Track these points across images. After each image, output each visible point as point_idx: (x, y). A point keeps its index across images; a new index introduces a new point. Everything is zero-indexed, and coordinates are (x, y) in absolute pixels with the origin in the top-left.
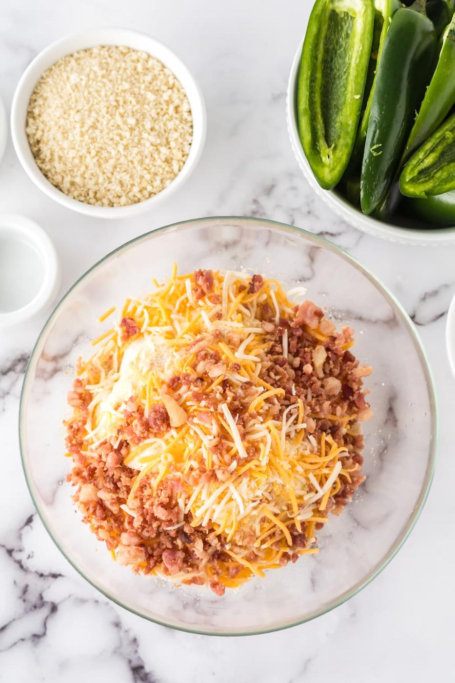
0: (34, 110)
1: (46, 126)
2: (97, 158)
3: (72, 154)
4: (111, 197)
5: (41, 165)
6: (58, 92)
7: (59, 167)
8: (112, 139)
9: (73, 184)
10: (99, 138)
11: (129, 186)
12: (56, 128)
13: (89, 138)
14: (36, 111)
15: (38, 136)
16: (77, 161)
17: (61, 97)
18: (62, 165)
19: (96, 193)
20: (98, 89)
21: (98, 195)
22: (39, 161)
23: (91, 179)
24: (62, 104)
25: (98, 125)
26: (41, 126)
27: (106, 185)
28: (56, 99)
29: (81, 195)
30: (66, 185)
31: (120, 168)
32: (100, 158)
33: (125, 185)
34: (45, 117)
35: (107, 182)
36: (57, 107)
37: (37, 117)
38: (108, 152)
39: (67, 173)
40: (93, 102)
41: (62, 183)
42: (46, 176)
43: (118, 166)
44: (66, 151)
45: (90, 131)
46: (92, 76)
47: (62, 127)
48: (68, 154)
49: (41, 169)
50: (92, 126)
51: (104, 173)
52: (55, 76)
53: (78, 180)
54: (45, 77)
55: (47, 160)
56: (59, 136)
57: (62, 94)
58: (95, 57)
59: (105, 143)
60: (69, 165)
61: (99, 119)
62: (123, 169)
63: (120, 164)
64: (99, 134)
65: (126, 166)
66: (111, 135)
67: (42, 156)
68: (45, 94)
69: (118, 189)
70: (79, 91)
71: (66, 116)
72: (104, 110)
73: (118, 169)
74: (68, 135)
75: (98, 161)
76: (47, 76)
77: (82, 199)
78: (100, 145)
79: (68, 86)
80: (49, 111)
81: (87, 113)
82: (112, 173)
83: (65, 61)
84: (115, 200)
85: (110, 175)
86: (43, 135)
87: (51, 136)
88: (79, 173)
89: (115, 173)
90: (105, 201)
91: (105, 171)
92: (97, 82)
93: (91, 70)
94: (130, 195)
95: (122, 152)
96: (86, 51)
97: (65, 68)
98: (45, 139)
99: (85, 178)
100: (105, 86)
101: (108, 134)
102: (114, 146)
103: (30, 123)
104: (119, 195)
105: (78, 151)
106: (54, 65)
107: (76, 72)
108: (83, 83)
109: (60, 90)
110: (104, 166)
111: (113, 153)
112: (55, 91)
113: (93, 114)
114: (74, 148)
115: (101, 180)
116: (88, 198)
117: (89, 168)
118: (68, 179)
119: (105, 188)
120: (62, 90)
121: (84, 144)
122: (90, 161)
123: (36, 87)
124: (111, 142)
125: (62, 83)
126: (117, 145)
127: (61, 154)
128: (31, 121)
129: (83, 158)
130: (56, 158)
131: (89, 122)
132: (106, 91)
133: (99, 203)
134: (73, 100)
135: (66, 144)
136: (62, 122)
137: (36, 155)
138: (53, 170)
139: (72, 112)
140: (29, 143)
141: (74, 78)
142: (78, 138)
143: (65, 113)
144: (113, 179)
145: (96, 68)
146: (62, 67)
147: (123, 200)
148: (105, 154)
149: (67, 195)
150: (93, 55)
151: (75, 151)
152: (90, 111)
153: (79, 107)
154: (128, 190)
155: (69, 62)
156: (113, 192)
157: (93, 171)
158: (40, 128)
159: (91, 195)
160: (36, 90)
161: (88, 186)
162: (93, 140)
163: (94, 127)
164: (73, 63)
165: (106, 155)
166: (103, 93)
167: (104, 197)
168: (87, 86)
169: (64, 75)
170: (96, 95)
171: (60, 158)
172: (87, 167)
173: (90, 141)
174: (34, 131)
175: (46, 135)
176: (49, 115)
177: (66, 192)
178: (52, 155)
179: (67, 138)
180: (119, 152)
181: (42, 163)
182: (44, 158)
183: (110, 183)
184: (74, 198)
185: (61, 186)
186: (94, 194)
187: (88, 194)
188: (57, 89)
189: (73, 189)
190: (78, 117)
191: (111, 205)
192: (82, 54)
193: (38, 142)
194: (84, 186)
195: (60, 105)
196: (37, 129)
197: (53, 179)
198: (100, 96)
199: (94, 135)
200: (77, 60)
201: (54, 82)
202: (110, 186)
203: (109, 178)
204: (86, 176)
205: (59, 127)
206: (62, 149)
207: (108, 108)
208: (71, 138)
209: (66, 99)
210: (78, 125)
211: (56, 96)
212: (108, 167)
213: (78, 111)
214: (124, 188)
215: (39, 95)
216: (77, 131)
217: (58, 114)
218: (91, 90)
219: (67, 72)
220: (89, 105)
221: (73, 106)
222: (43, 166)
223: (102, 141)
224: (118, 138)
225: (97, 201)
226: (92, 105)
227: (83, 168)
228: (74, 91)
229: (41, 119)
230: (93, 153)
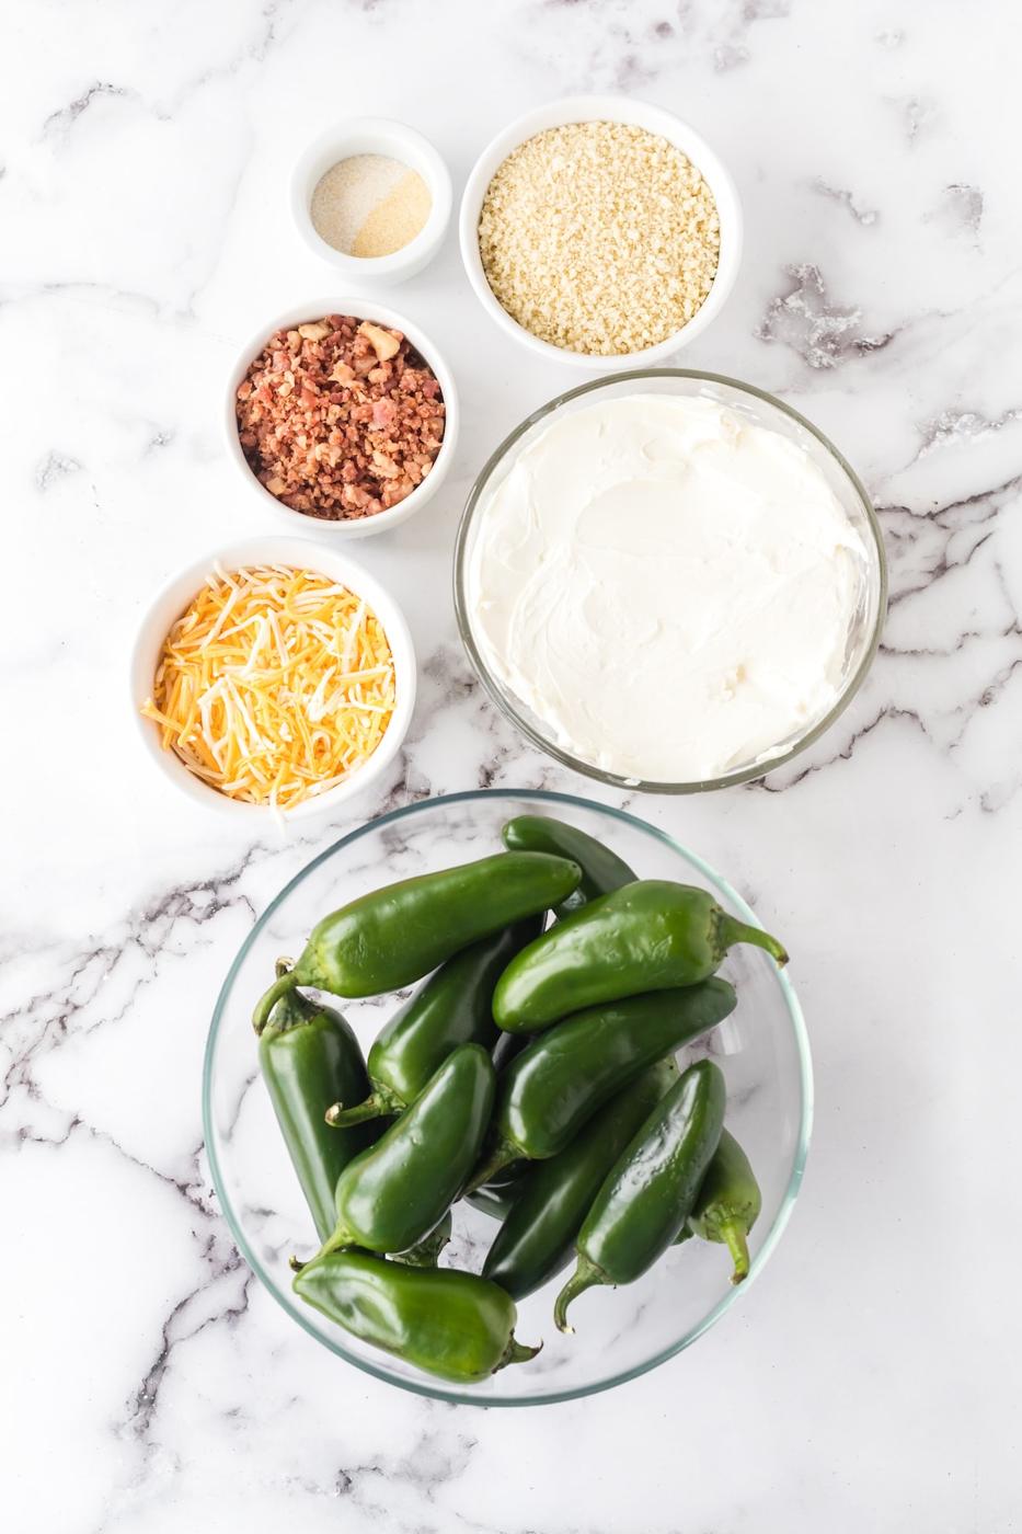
0: (494, 202)
1: (508, 226)
2: (576, 282)
3: (542, 270)
4: (588, 340)
5: (493, 282)
6: (531, 181)
7: (520, 288)
8: (602, 258)
9: (536, 314)
10: (582, 254)
11: (617, 329)
12: (524, 231)
13: (570, 252)
14: (496, 204)
15: (495, 240)
16: (547, 282)
17: (535, 187)
18: (525, 284)
19: (567, 332)
20: (591, 183)
21: (569, 335)
22: (491, 277)
23: (563, 310)
24: (536, 199)
25: (585, 234)
26: (501, 226)
27: (583, 322)
28: (528, 189)
29: (545, 332)
30: (527, 315)
31: (608, 301)
32: (581, 282)
33: (611, 326)
34: (508, 214)
35: (586, 317)
36: (529, 201)
37: (496, 211)
38: (593, 274)
39: (529, 297)
40: (582, 200)
41: (521, 311)
42: (498, 298)
43: (606, 298)
44: (533, 266)
45: (572, 242)
46: (584, 163)
47: (531, 231)
48: (535, 269)
49: (492, 288)
50: (574, 235)
51: (583, 304)
52: (530, 158)
53: (545, 310)
54: (514, 156)
55: (504, 275)
56: (526, 244)
57: (537, 184)
58: (593, 137)
59: (592, 262)
60: (534, 286)
61: (587, 226)
62: (612, 303)
63: (609, 295)
64: (583, 247)
65: (616, 299)
66: (601, 252)
67: (497, 269)
68: (512, 181)
69: (601, 330)
70: (562, 182)
71: (539, 216)
72: (596, 214)
73: (604, 302)
74: (539, 244)
75: (577, 286)
76: (519, 156)
77: (546, 337)
78: (583, 264)
79: (548, 173)
80: (516, 205)
81: (570, 215)
82: (595, 307)
83: (546, 136)
84: (592, 345)
85: (591, 308)
86: (501, 239)
87: (514, 243)
88: (548, 300)
89: (599, 307)
90: (580, 346)
91: (586, 302)
92: (590, 173)
93: (583, 154)
94: (618, 341)
95: (614, 278)
96: (578, 125)
97: (545, 147)
98: (504, 246)
99: (555, 308)
100: (601, 180)
101: (597, 249)
102: (603, 268)
103: (485, 220)
104: (601, 339)
105: (551, 268)
106: (531, 140)
107: (562, 155)
108: (570, 172)
109: (534, 177)
110: (584, 295)
111: (601, 277)
112: (527, 177)
113: (580, 218)
114: (545, 263)
115: (578, 314)
116: (555, 337)
117: (563, 294)
118: (530, 307)
119: (582, 326)
120: (538, 178)
121: (561, 258)
122: (567, 286)
123: (501, 169)
124: (599, 262)
125: (539, 168)
126: (607, 267)
127: (525, 270)
128: (487, 217)
129: (556, 279)
130: (517, 273)
131: (572, 228)
132: (601, 187)
133: (570, 346)
134: (553, 193)
135: (534, 257)
136: (533, 222)
137: (489, 266)
138: (510, 292)
139: (550, 212)
140: (481, 248)
141: (558, 163)
142: (553, 249)
143: (538, 212)
144: (595, 316)
145: (592, 154)
146: (542, 145)
147: (606, 346)
148: (589, 277)
149: (526, 328)
150: (589, 133)
151: (546, 268)
152: (575, 213)
153: (560, 207)
154: (615, 333)
155: (553, 138)
156: (592, 333)
157: (567, 300)
158: (499, 228)
159: (561, 333)
160: (499, 173)
161: (558, 321)
162: (575, 255)
163: (578, 236)
164: (558, 141)
165: (591, 279)
166: (597, 190)
167: (578, 339)
168: (575, 177)
169: (544, 157)
170: (587, 192)
171: (523, 274)
172: (560, 293)
173: (569, 256)
174: (490, 233)
175: (506, 238)
176: (515, 211)
177: (525, 325)
178: (512, 269)
179: (538, 248)
180: (609, 276)
181: (496, 279)
182: (500, 271)
183: (589, 319)
184: (535, 334)
185: (519, 316)
186: (563, 333)
187: (556, 332)
188: (531, 176)
189: (535, 322)
190: (556, 220)
191: (587, 350)
192: (573, 130)
193: (494, 247)
194: (552, 319)
195: (532, 199)
196: (494, 230)
197: (508, 304)
198: (592, 193)
199: (577, 248)
200: (564, 137)
201: (528, 165)
202: (589, 325)
203: (590, 313)
204: (559, 305)
205: (528, 231)
206: (528, 262)
207: (602, 212)
208: (542, 248)
209: (543, 190)
210: (555, 232)
211: (529, 185)
212: (591, 297)
213: (557, 211)
214: (609, 330)
215: (503, 181)
216: (554, 238)
217: (528, 212)
218: (581, 183)
219: (549, 152)
220: (575, 205)
221: (551, 203)
222: (496, 284)
223: (587, 258)
224: (611, 257)
225: (567, 343)
226: (580, 205)
227: (554, 294)
228: (555, 182)
229: (502, 216)
230: (573, 273)
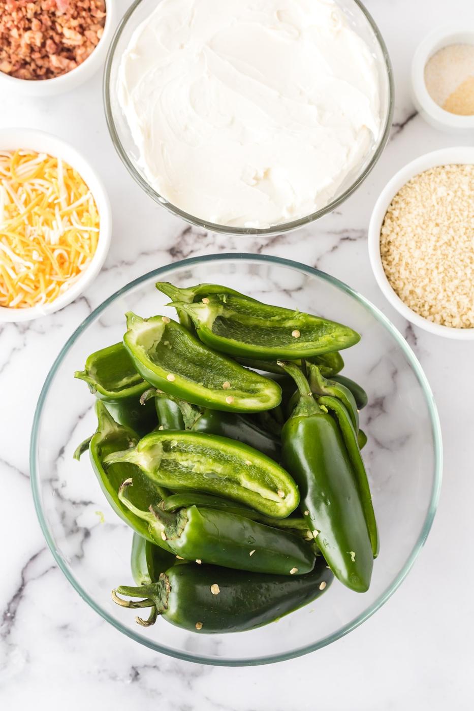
0: (394, 212)
1: (401, 230)
2: (443, 275)
3: (420, 264)
4: (445, 315)
5: (386, 267)
6: (422, 201)
7: (404, 274)
8: (462, 261)
9: (412, 292)
10: (450, 256)
11: (465, 309)
12: (412, 235)
13: (441, 253)
14: (396, 213)
15: (391, 238)
16: (423, 272)
17: (424, 206)
18: (408, 272)
19: (431, 307)
20: (462, 208)
21: (432, 310)
22: (385, 263)
23: (431, 292)
24: (423, 213)
25: (453, 243)
26: (397, 229)
27: (444, 302)
28: (418, 207)
29: (416, 305)
30: (405, 293)
31: (462, 290)
32: (446, 275)
33: (462, 307)
34: (403, 222)
35: (446, 299)
36: (418, 215)
37: (395, 219)
38: (455, 271)
39: (409, 280)
40: (454, 219)
41: (402, 289)
42: (388, 277)
43: (461, 288)
44: (414, 260)
45: (444, 247)
46: (459, 194)
47: (417, 236)
48: (416, 263)
49: (385, 270)
50: (446, 243)
51: (445, 290)
52: (423, 184)
53: (419, 291)
54: (412, 181)
55: (394, 263)
56: (412, 244)
57: (425, 204)
58: (466, 175)
59: (455, 263)
60: (413, 273)
61: (455, 237)
62: (464, 292)
63: (463, 286)
64: (451, 252)
65: (468, 290)
66: (462, 257)
67: (390, 258)
68: (408, 199)
69: (454, 310)
70: (442, 204)
71: (424, 226)
72: (463, 231)
73: (459, 291)
74: (421, 245)
75: (443, 278)
76: (415, 182)
77: (417, 309)
78: (450, 263)
79: (434, 197)
80: (409, 216)
81: (445, 228)
82: (453, 293)
83: (436, 171)
84: (448, 319)
85: (450, 294)
86: (396, 238)
87: (404, 242)
88: (421, 285)
89: (456, 294)
90: (438, 318)
91: (447, 289)
92: (463, 200)
93: (459, 187)
94: (464, 318)
95: (469, 275)
96: (458, 166)
97: (434, 178)
98: (397, 244)
99: (425, 290)
100: (468, 207)
101: (460, 254)
102: (463, 267)
103: (386, 224)
104: (453, 315)
105: (427, 264)
106: (425, 172)
107: (445, 185)
108: (449, 198)
109: (424, 199)
110: (447, 284)
111: (460, 274)
112: (419, 198)
113: (451, 232)
114: (423, 259)
115: (440, 297)
116: (422, 309)
117: (433, 282)
118: (409, 287)
119: (442, 305)
120: (426, 199)
121: (434, 258)
122: (436, 277)
123: (401, 190)
124: (460, 263)
125: (428, 192)
126: (465, 267)
127: (409, 261)
128: (388, 222)
129: (429, 272)
130: (404, 263)
131: (445, 238)
132: (469, 212)
133: (431, 317)
134: (435, 212)
135: (417, 254)
136: (419, 230)
137: (384, 255)
138: (397, 275)
139: (432, 225)
140: (381, 242)
141: (442, 191)
142: (430, 251)
143: (424, 223)
144: (452, 299)
145: (465, 187)
146: (432, 177)
147: (456, 321)
148: (452, 274)
149: (404, 302)
150: (465, 173)
151: (424, 263)
152: (449, 227)
153: (439, 221)
154: (463, 313)
155: (440, 174)
156: (448, 311)
157: (435, 286)
158: (395, 231)
159: (427, 307)
160: (400, 192)
161: (426, 299)
162: (445, 256)
163: (448, 244)
164: (444, 176)
165: (453, 274)
166: (466, 213)
167: (438, 313)
168: (452, 203)
169: (433, 185)
170: (458, 214)
171: (407, 264)
172: (430, 281)
173: (441, 257)
174: (389, 233)
175: (399, 238)
176: (408, 221)
177: (403, 299)
178: (400, 260)
179: (420, 248)
180: (466, 274)
181: (388, 264)
182: (392, 260)
183: (448, 301)
184: (409, 307)
185: (400, 292)
186: (429, 308)
187: (423, 306)
188: (422, 197)
189: (410, 298)
190: (436, 231)
191: (443, 323)
192: (454, 169)
193: (389, 242)
194: (423, 297)
195: (421, 214)
196: (392, 231)
197: (394, 283)
198: (462, 214)
199: (446, 252)
200: (448, 173)
201: (420, 190)
202: (447, 305)
203: (448, 296)
204: (428, 289)
205: (415, 236)
206: (412, 257)
207: (467, 229)
208: (423, 248)
209: (429, 209)
210: (433, 239)
211: (420, 204)
212: (451, 286)
213: (437, 225)
214: (460, 310)
215: (402, 198)
216: (432, 243)
217: (416, 222)
218: (455, 207)
219: (436, 182)
220: (450, 222)
221: (433, 218)
222: (388, 268)
223: (452, 260)
224: (468, 261)
225: (430, 314)
226: (452, 222)
227: (426, 281)
228: (438, 203)
229: (399, 222)
230: (441, 269)
